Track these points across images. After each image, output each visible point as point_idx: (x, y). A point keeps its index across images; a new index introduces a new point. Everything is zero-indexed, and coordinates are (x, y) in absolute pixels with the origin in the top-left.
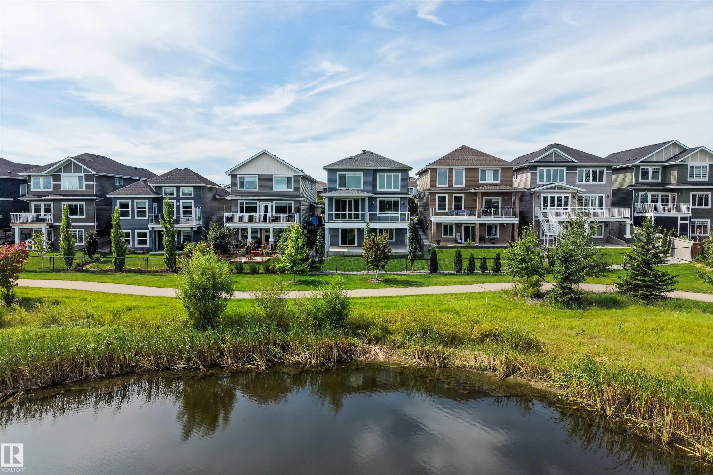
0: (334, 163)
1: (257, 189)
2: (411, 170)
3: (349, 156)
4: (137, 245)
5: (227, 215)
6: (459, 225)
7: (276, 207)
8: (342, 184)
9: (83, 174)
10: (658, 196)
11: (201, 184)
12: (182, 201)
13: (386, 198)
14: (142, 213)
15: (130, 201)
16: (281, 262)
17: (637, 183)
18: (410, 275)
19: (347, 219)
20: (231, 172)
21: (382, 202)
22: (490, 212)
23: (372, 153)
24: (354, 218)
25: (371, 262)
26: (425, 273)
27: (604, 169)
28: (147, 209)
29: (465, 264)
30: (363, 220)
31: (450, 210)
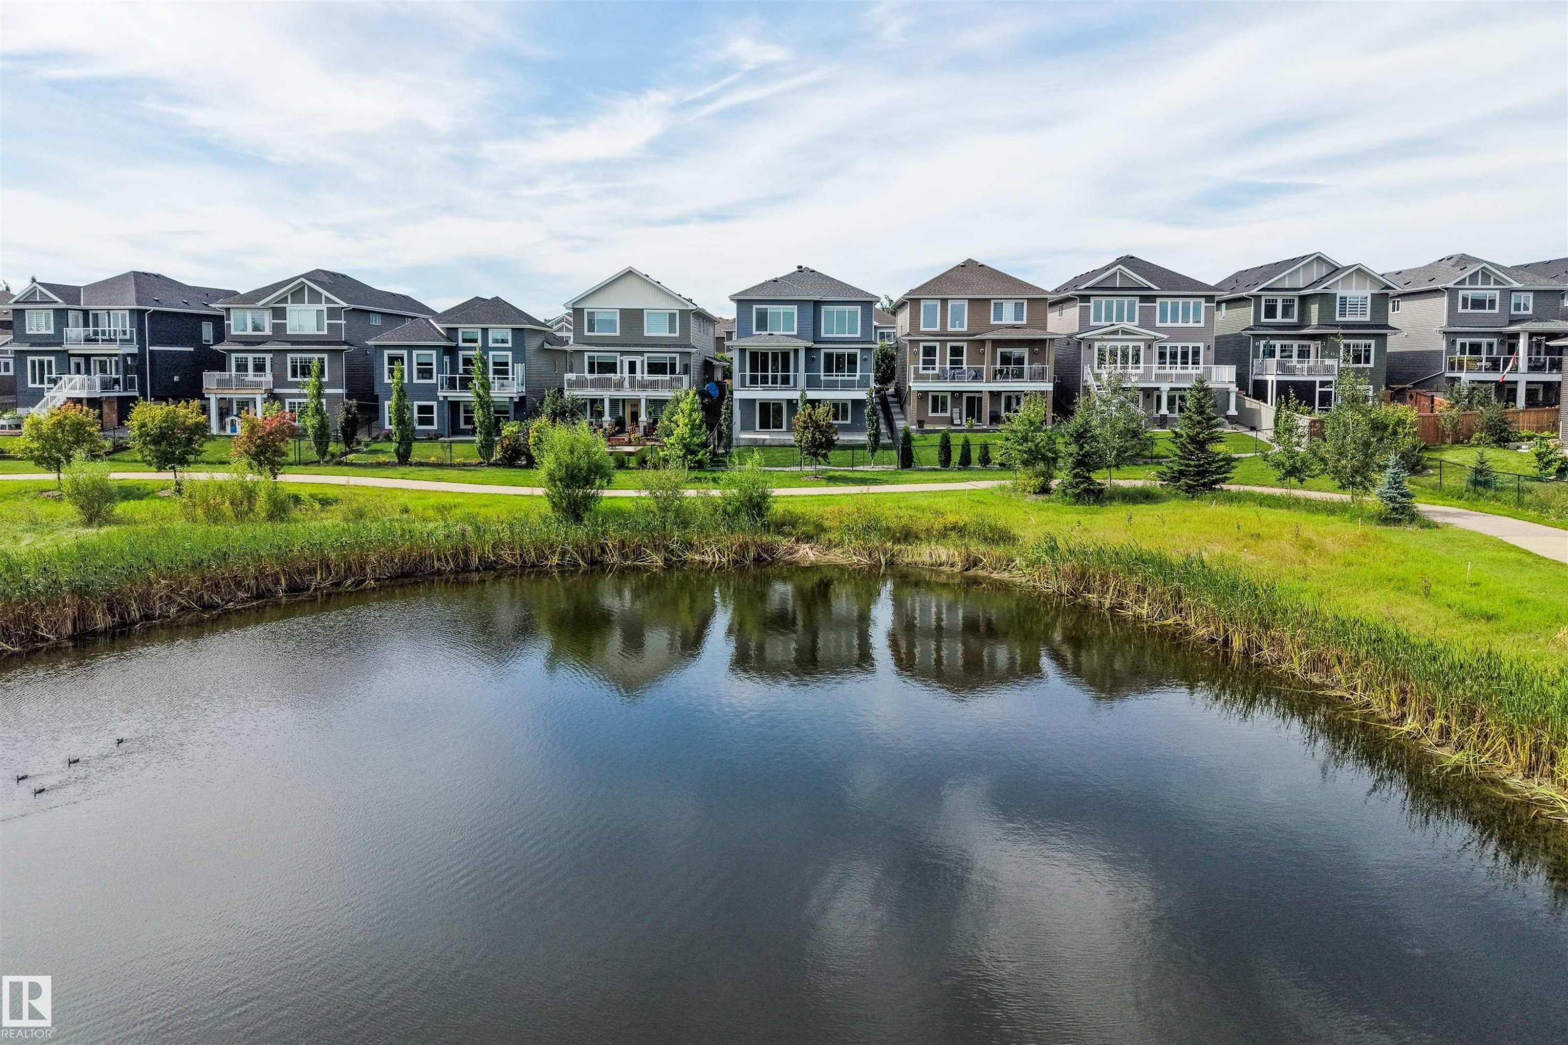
0: (749, 290)
1: (618, 334)
2: (878, 302)
3: (773, 277)
4: (417, 426)
5: (569, 376)
6: (957, 396)
7: (649, 364)
8: (762, 323)
9: (323, 307)
10: (1292, 346)
11: (523, 324)
12: (491, 353)
13: (836, 349)
14: (425, 372)
15: (405, 353)
17: (1258, 325)
18: (867, 471)
19: (770, 384)
20: (573, 305)
21: (829, 357)
22: (1008, 372)
23: (813, 271)
24: (782, 383)
25: (807, 449)
26: (891, 467)
27: (1203, 300)
28: (434, 367)
29: (956, 456)
30: (795, 386)
31: (943, 370)
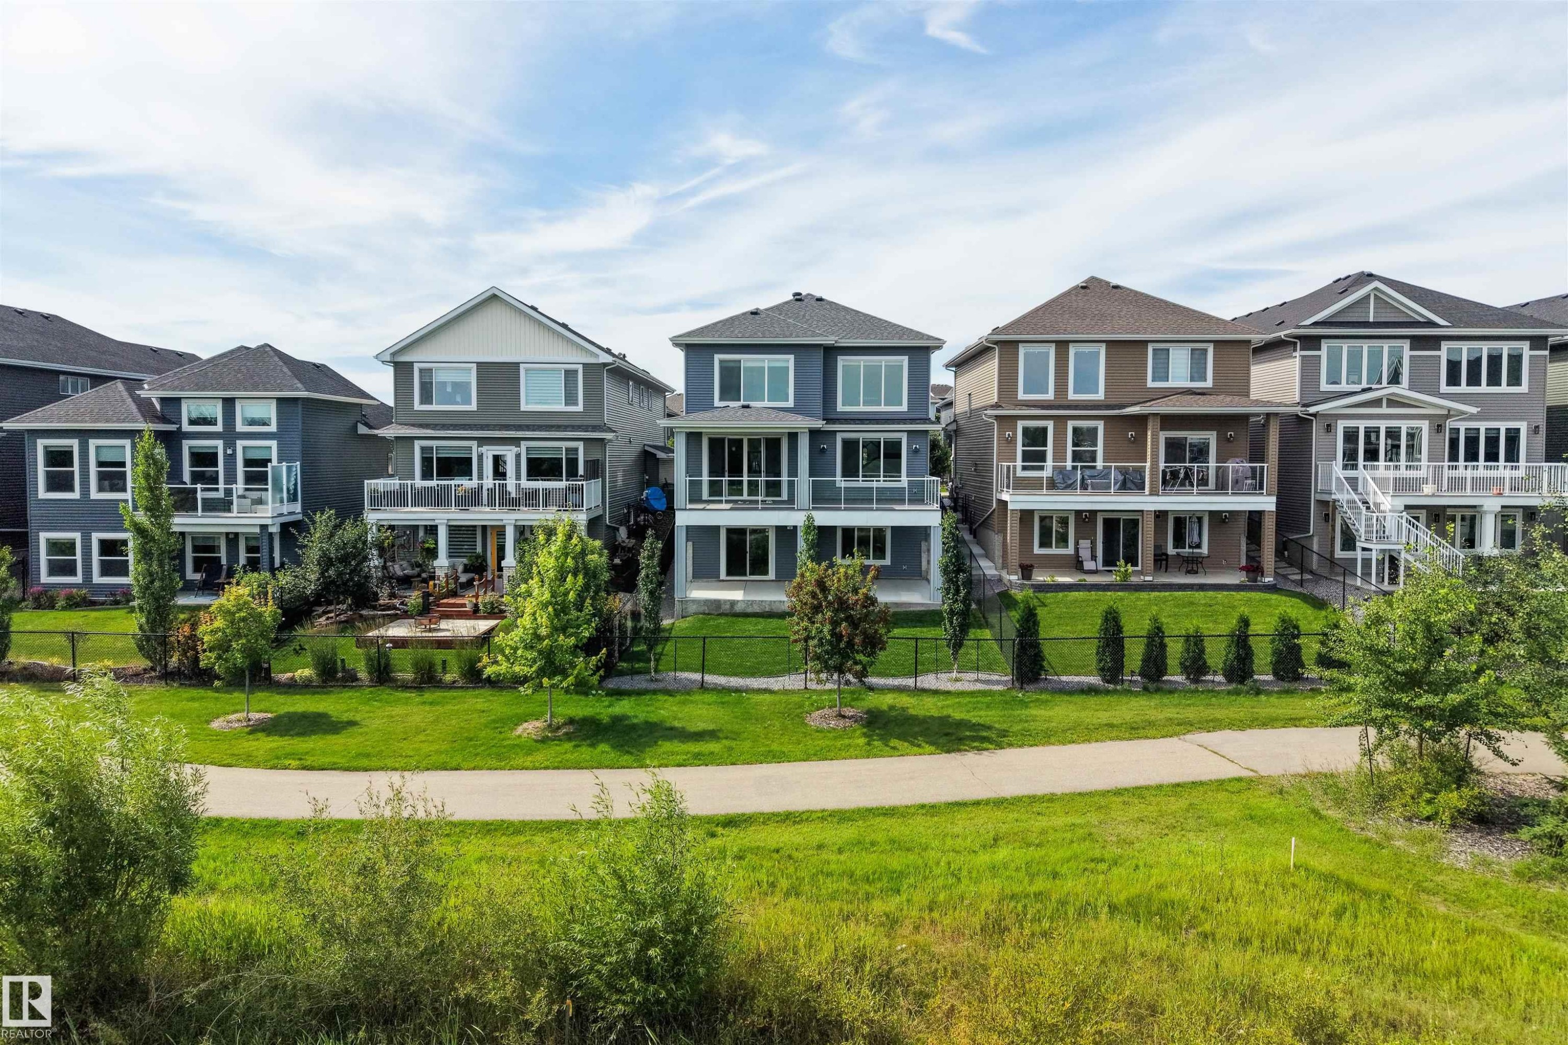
0: (707, 327)
1: (473, 407)
2: (939, 348)
3: (750, 307)
4: (97, 579)
5: (373, 484)
6: (1085, 518)
7: (530, 461)
8: (730, 389)
11: (297, 389)
12: (240, 444)
13: (863, 433)
14: (112, 479)
15: (74, 443)
16: (504, 655)
18: (948, 693)
19: (745, 496)
20: (394, 354)
21: (850, 447)
22: (1187, 476)
23: (820, 300)
24: (767, 496)
25: (819, 657)
26: (998, 682)
27: (1525, 346)
28: (128, 469)
29: (1134, 654)
30: (791, 500)
31: (1060, 470)
